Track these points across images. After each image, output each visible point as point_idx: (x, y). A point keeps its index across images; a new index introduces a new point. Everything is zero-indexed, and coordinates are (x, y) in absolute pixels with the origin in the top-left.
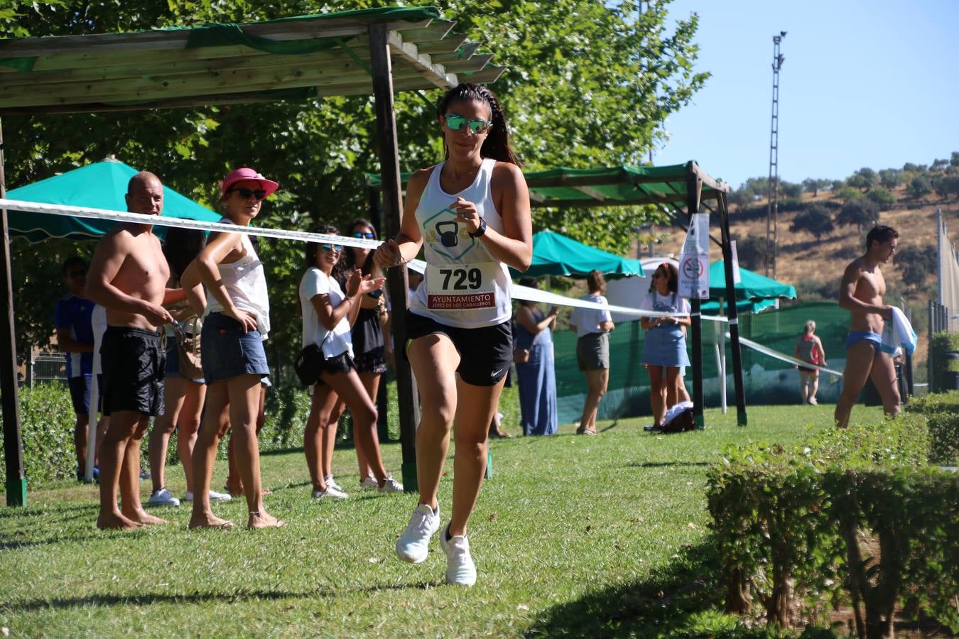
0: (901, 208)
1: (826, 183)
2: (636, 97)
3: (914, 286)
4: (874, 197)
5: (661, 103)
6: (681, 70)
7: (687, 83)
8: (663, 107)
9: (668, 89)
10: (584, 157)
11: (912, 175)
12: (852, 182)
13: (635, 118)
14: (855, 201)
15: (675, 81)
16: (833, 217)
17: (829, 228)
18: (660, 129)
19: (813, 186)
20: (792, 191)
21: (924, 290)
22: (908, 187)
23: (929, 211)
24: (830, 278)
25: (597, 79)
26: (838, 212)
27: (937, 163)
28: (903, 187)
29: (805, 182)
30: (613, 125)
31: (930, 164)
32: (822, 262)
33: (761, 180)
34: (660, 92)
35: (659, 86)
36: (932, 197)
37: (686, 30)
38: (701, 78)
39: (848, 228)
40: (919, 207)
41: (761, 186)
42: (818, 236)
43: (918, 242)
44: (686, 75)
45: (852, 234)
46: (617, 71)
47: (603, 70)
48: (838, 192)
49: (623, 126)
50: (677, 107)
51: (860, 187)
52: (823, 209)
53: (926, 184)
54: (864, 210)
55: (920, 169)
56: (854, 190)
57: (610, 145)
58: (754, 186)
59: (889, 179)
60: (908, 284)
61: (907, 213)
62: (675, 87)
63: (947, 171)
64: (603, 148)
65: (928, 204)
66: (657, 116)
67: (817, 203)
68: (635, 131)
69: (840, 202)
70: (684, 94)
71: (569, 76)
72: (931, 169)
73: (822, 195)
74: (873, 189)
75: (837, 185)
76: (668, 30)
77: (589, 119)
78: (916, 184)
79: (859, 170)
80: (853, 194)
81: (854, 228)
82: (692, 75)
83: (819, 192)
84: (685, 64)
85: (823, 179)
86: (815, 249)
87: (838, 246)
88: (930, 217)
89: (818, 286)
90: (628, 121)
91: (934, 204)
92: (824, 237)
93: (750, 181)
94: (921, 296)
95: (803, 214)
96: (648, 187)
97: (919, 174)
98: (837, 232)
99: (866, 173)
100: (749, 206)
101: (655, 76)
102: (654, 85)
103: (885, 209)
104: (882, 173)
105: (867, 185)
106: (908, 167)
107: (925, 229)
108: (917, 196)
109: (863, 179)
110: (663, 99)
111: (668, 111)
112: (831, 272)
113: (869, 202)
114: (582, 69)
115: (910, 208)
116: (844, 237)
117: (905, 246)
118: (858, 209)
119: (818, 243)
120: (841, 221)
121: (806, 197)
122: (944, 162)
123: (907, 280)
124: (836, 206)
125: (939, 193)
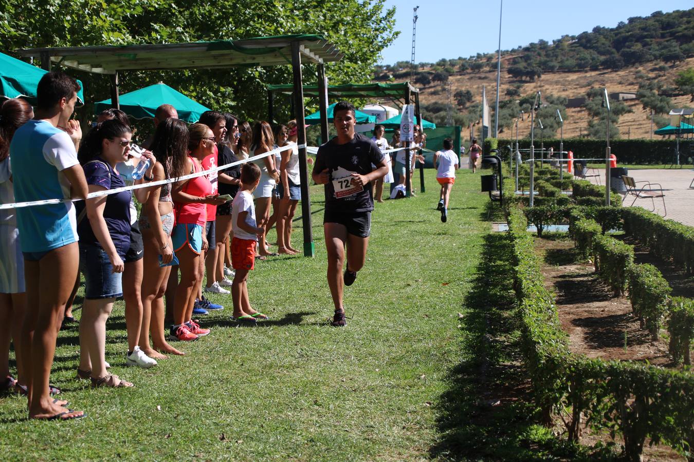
0: (457, 75)
1: (428, 64)
2: (370, 42)
3: (461, 107)
4: (447, 70)
5: (380, 44)
6: (388, 30)
7: (391, 36)
8: (381, 46)
9: (383, 38)
10: (349, 67)
11: (461, 62)
12: (439, 64)
13: (369, 50)
14: (439, 71)
15: (386, 35)
16: (431, 78)
17: (429, 83)
18: (379, 55)
19: (423, 65)
20: (415, 67)
21: (467, 108)
22: (460, 67)
23: (467, 77)
24: (429, 103)
25: (354, 34)
26: (433, 76)
27: (471, 57)
28: (458, 66)
29: (420, 64)
30: (360, 54)
31: (468, 57)
32: (426, 96)
33: (402, 62)
34: (380, 39)
35: (379, 36)
36: (469, 71)
37: (391, 13)
38: (397, 34)
39: (436, 83)
40: (464, 75)
41: (402, 65)
42: (425, 85)
43: (463, 89)
44: (390, 32)
45: (438, 85)
46: (363, 31)
47: (357, 30)
48: (433, 68)
49: (365, 54)
50: (387, 46)
51: (441, 66)
52: (427, 75)
53: (467, 65)
54: (443, 76)
55: (465, 59)
56: (439, 67)
57: (359, 62)
58: (400, 65)
59: (452, 63)
60: (460, 106)
61: (459, 77)
62: (386, 38)
63: (475, 60)
64: (356, 63)
65: (468, 73)
66: (379, 50)
67: (425, 72)
68: (370, 56)
69: (434, 72)
70: (390, 40)
71: (343, 33)
72: (469, 59)
73: (426, 69)
74: (446, 67)
75: (432, 65)
76: (383, 14)
77: (351, 51)
78: (463, 65)
79: (441, 59)
80: (438, 69)
81: (439, 82)
82: (393, 32)
83: (425, 68)
84: (390, 27)
85: (427, 62)
86: (423, 91)
87: (432, 90)
88: (468, 79)
89: (425, 106)
90: (367, 51)
91: (470, 74)
92: (427, 86)
93: (398, 63)
94: (464, 111)
95: (419, 76)
96: (387, 92)
97: (464, 62)
98: (432, 84)
99: (444, 60)
100: (397, 73)
101: (378, 33)
102: (377, 36)
103: (451, 75)
104: (450, 60)
105: (444, 65)
106: (460, 58)
107: (466, 83)
108: (463, 70)
109: (443, 63)
110: (381, 42)
111: (383, 48)
112: (429, 100)
113: (445, 72)
114: (347, 30)
115: (460, 75)
116: (434, 87)
117: (459, 90)
118: (441, 75)
119: (425, 88)
120: (434, 80)
121: (420, 70)
122: (474, 57)
123: (459, 104)
124: (431, 74)
125: (472, 69)
